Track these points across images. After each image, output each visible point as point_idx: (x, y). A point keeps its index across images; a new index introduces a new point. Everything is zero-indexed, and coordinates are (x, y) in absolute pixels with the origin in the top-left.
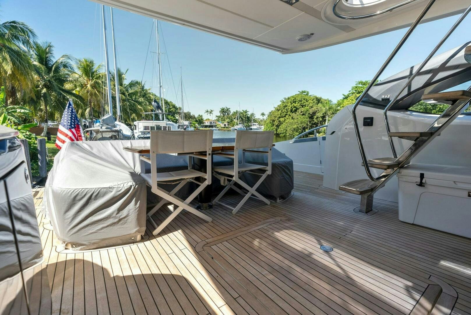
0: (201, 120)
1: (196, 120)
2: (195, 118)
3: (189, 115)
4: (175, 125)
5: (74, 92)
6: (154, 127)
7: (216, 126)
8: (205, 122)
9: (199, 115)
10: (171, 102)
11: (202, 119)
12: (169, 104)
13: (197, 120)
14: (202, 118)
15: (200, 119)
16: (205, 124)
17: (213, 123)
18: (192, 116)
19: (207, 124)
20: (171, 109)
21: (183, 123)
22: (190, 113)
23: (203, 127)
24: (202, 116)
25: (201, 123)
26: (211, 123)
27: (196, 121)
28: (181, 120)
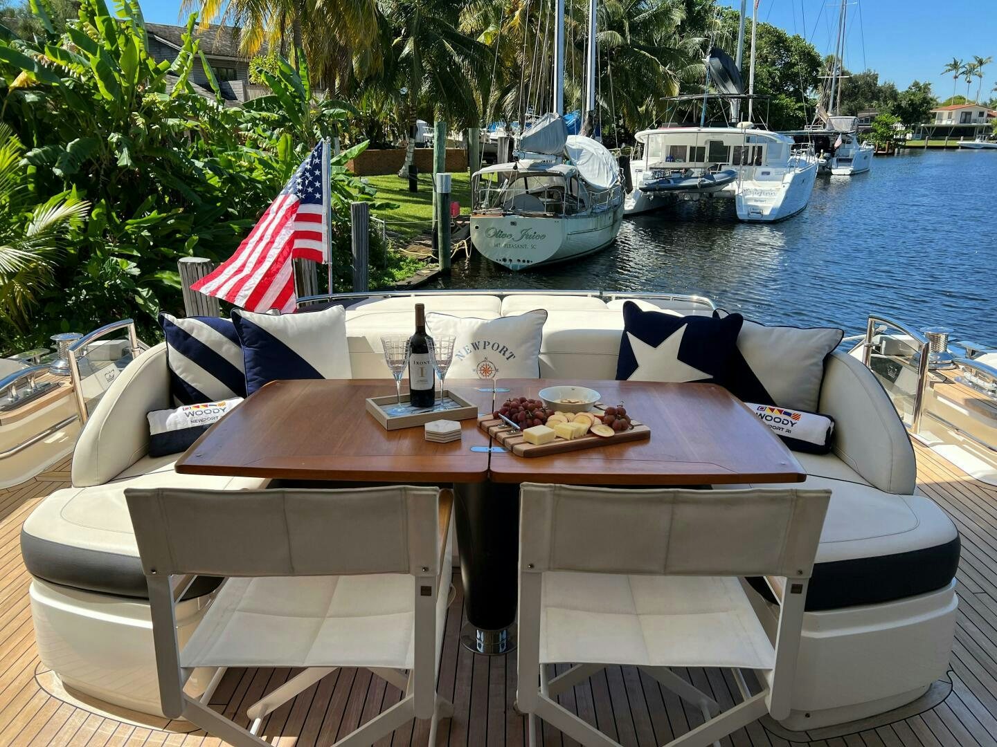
0: (921, 105)
1: (899, 107)
2: (893, 95)
3: (869, 85)
4: (779, 141)
5: (481, 39)
6: (702, 149)
7: (990, 129)
8: (941, 114)
9: (916, 84)
10: (797, 38)
11: (927, 102)
12: (788, 49)
13: (904, 104)
14: (925, 98)
15: (917, 99)
16: (936, 123)
17: (975, 115)
18: (880, 91)
19: (945, 122)
20: (795, 65)
21: (831, 124)
22: (875, 77)
23: (923, 134)
24: (926, 87)
25: (918, 120)
26: (967, 116)
27: (898, 111)
28: (823, 111)
